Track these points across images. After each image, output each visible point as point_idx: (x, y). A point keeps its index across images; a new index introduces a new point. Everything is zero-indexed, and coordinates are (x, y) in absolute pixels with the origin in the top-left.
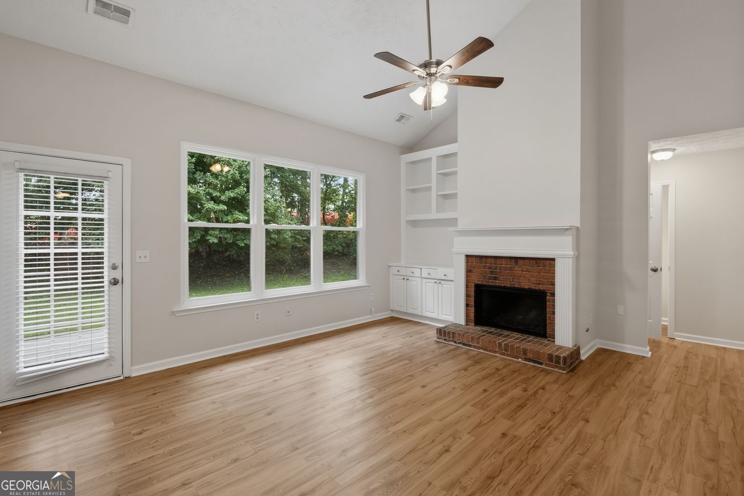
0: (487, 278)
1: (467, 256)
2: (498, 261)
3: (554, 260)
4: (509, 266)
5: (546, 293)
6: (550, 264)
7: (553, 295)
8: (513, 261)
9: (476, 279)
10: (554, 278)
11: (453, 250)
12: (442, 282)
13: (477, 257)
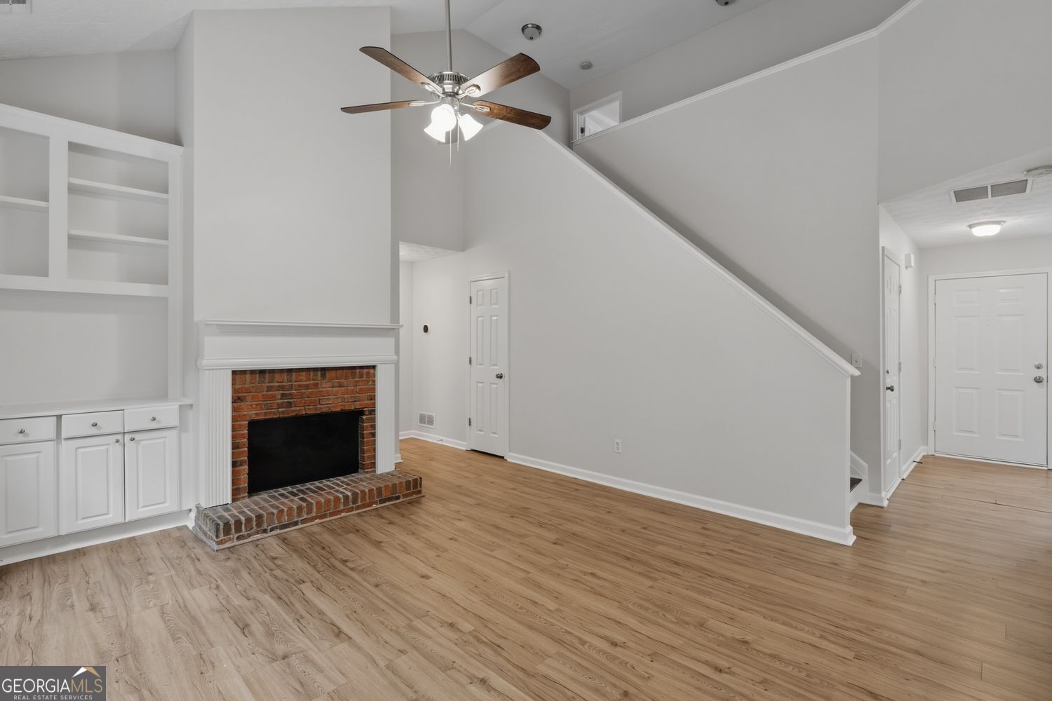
0: (275, 406)
1: (234, 373)
2: (294, 377)
3: (374, 367)
4: (312, 382)
5: (363, 411)
6: (368, 374)
7: (373, 412)
8: (319, 374)
9: (254, 412)
10: (374, 390)
11: (205, 362)
12: (137, 437)
13: (253, 372)
